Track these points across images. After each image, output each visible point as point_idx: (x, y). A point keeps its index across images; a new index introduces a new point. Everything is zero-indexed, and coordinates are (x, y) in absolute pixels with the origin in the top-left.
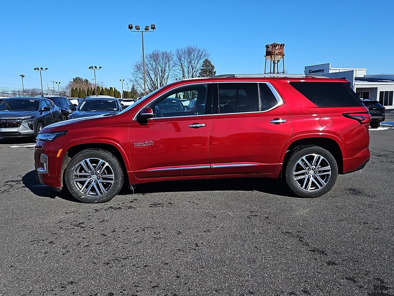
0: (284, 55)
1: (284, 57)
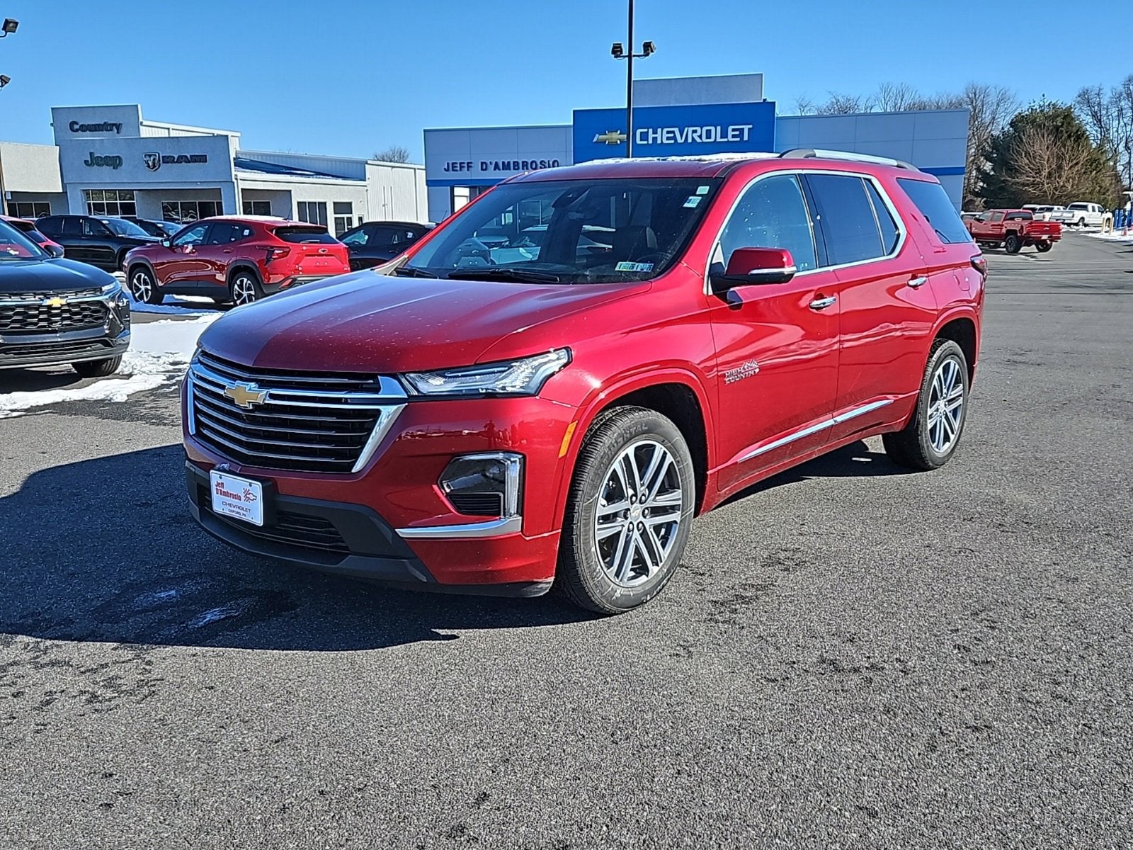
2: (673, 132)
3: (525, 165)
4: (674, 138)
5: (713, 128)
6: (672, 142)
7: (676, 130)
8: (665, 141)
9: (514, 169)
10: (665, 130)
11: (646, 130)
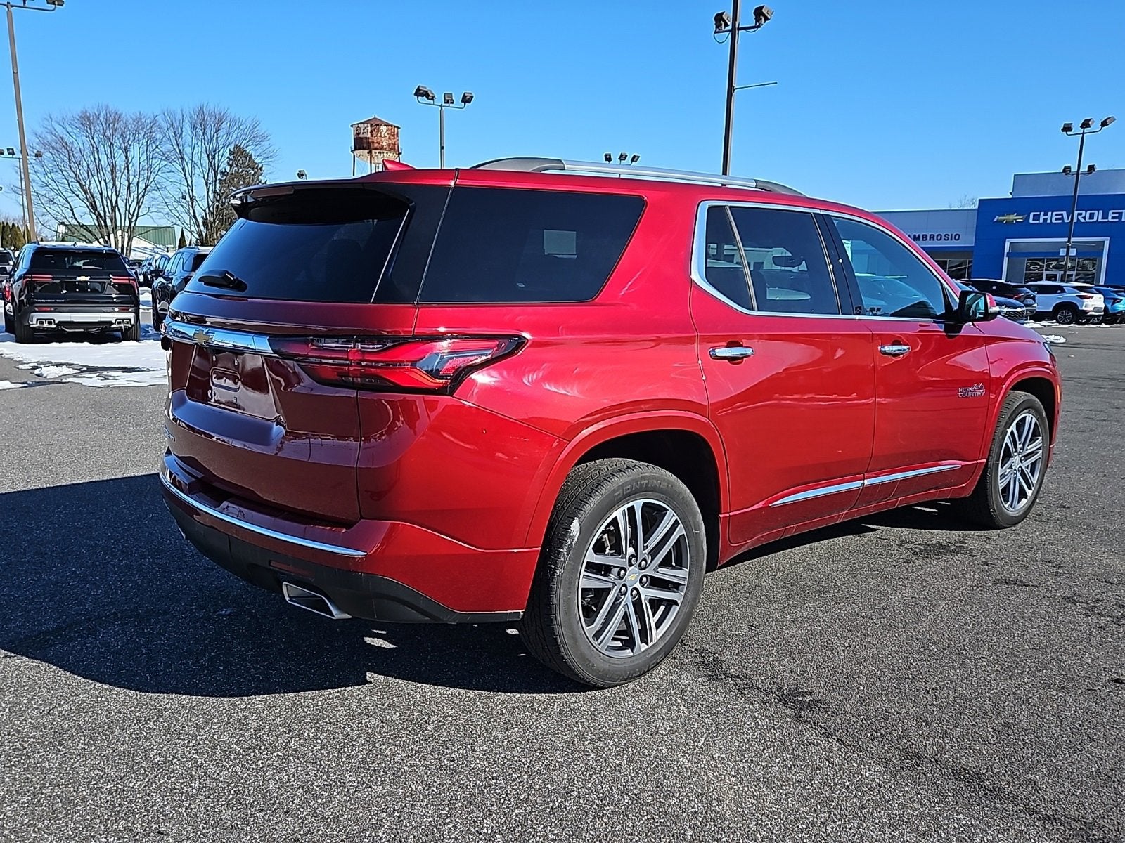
0: (401, 153)
1: (401, 155)
2: (1062, 215)
3: (932, 237)
4: (1062, 219)
5: (1096, 212)
6: (1060, 221)
7: (1065, 213)
8: (1054, 221)
9: (923, 240)
10: (1055, 213)
11: (1038, 213)
